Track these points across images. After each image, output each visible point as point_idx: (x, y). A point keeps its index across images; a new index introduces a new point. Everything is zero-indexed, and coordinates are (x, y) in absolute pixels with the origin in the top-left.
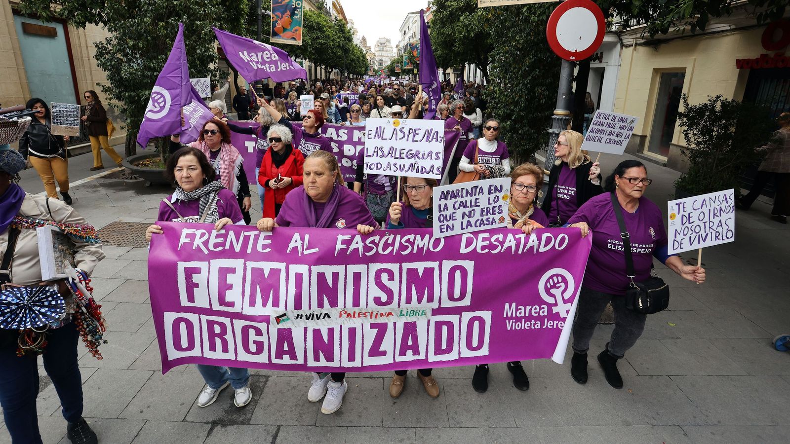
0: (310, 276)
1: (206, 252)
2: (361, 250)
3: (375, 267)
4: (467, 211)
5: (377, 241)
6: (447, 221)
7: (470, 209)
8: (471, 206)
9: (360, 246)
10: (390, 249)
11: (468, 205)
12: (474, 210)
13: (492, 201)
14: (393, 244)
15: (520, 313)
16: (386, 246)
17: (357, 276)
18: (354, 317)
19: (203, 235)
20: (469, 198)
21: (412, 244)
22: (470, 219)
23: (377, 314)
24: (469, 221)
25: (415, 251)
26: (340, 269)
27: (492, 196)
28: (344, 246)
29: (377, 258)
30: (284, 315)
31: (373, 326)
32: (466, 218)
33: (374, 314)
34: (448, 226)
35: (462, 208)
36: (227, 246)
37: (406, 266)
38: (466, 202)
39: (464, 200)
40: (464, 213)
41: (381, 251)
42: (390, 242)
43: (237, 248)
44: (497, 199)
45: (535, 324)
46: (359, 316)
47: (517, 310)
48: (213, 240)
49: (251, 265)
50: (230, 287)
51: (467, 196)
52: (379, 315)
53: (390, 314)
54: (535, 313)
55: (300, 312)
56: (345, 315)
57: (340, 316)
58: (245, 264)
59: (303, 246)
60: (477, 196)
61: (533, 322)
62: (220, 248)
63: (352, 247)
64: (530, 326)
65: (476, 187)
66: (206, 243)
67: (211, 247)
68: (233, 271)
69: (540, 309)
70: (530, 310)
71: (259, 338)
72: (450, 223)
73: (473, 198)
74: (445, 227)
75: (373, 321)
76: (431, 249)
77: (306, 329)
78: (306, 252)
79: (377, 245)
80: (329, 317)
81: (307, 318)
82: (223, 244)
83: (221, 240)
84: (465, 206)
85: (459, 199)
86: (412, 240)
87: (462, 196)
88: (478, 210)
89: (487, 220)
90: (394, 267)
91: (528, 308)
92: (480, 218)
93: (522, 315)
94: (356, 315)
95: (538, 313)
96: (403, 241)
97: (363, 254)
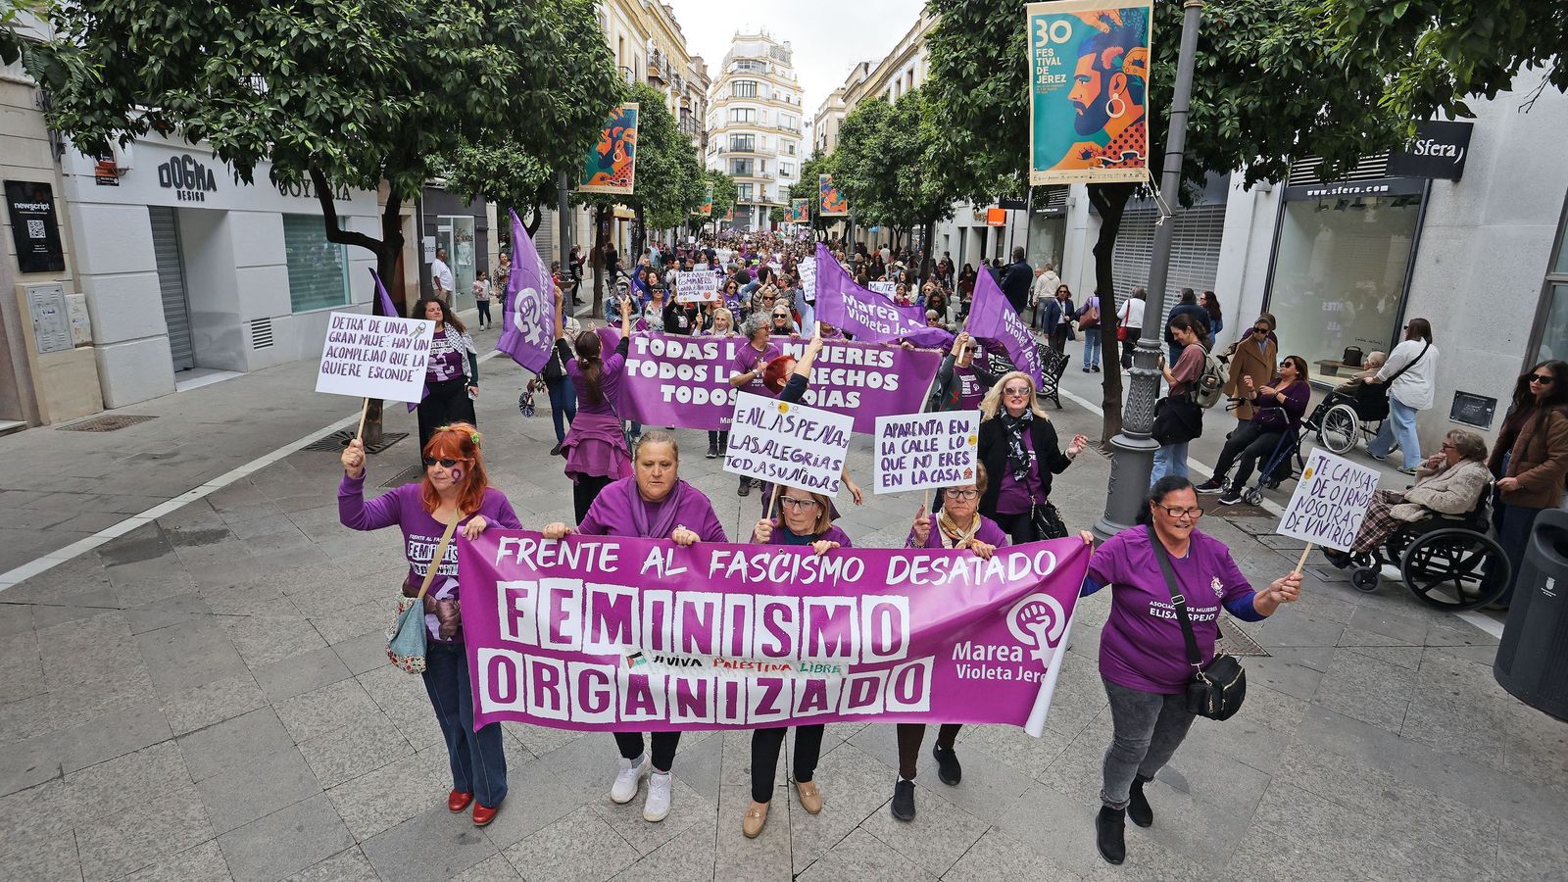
0: (674, 605)
1: (534, 568)
2: (744, 573)
3: (764, 600)
4: (920, 456)
5: (766, 561)
6: (893, 469)
7: (925, 454)
8: (927, 450)
9: (743, 567)
10: (786, 574)
11: (922, 447)
12: (929, 456)
13: (954, 444)
14: (790, 568)
15: (979, 655)
16: (780, 570)
17: (739, 611)
18: (735, 667)
19: (528, 546)
20: (922, 438)
21: (817, 569)
22: (924, 469)
23: (767, 667)
24: (923, 472)
25: (821, 580)
26: (715, 598)
27: (955, 437)
28: (721, 566)
29: (766, 588)
30: (639, 654)
31: (761, 682)
32: (919, 468)
33: (763, 666)
34: (894, 477)
35: (913, 450)
36: (561, 562)
37: (808, 601)
38: (919, 442)
39: (916, 439)
40: (916, 459)
41: (772, 578)
42: (785, 564)
43: (574, 564)
44: (961, 442)
45: (1002, 674)
46: (741, 667)
47: (973, 650)
48: (542, 553)
49: (592, 587)
50: (566, 616)
51: (920, 433)
52: (770, 668)
53: (786, 667)
54: (1003, 656)
55: (660, 653)
56: (723, 664)
57: (716, 665)
58: (584, 586)
59: (664, 565)
60: (934, 436)
61: (999, 670)
62: (552, 564)
63: (733, 567)
64: (995, 676)
65: (933, 422)
66: (533, 557)
67: (540, 562)
68: (569, 594)
69: (1011, 651)
70: (994, 652)
71: (603, 688)
72: (897, 472)
73: (929, 438)
74: (890, 477)
75: (762, 675)
76: (845, 578)
77: (667, 678)
78: (669, 573)
79: (767, 567)
80: (700, 665)
81: (670, 663)
82: (555, 559)
83: (551, 553)
84: (918, 449)
85: (910, 438)
86: (816, 563)
87: (914, 434)
88: (935, 456)
89: (948, 472)
90: (792, 602)
91: (991, 649)
92: (939, 469)
93: (982, 658)
94: (738, 665)
95: (1008, 657)
96: (804, 563)
97: (748, 579)
